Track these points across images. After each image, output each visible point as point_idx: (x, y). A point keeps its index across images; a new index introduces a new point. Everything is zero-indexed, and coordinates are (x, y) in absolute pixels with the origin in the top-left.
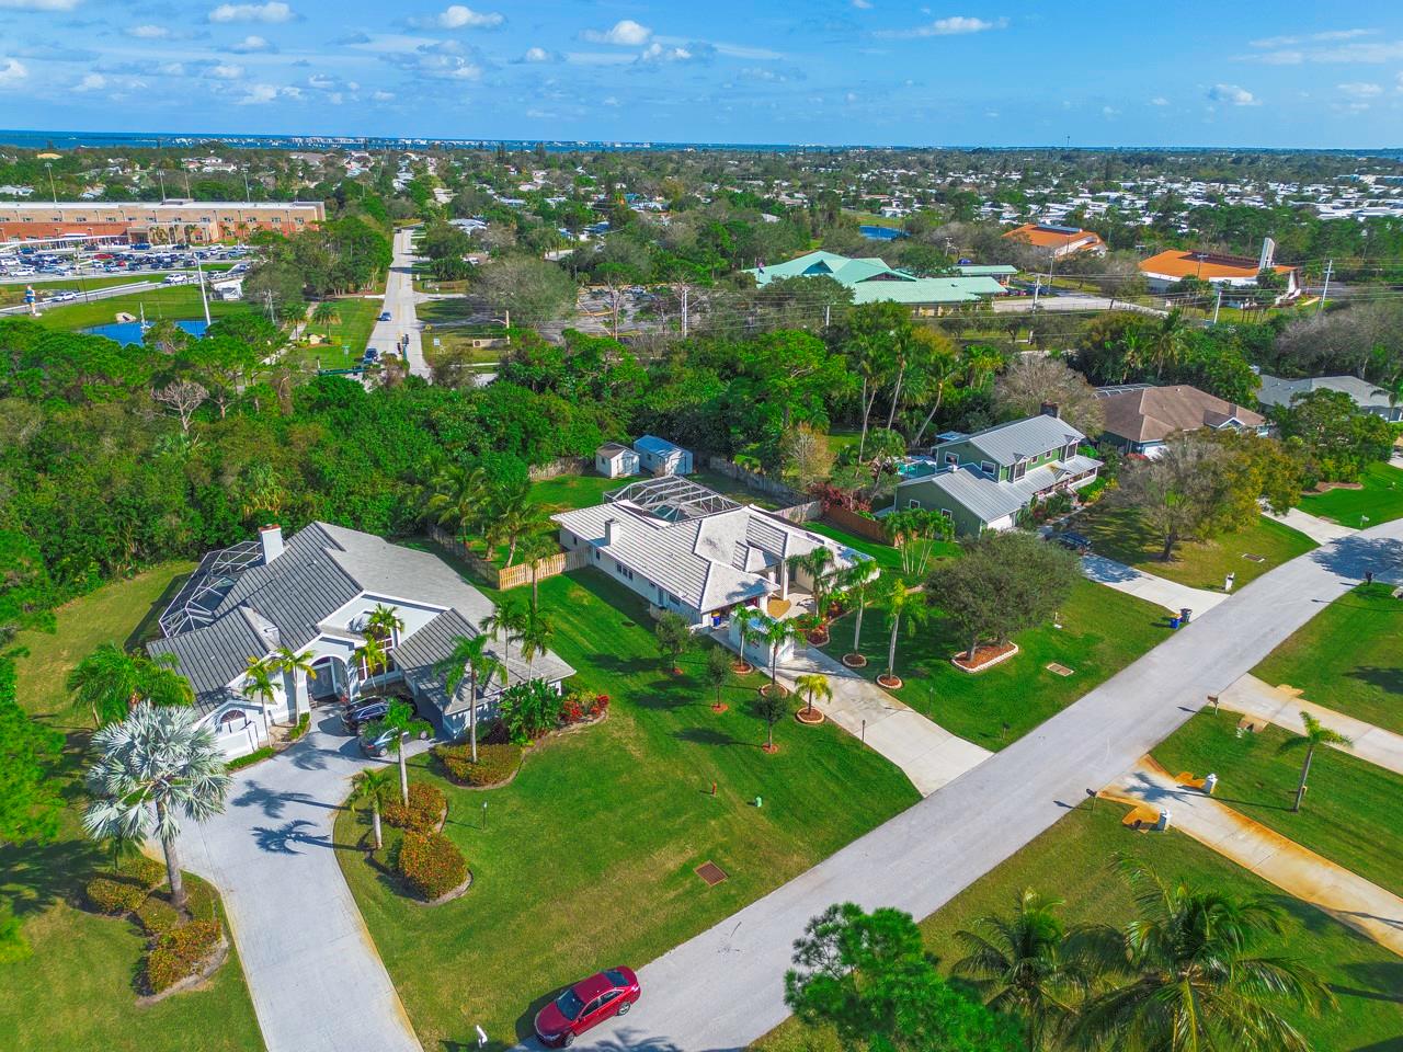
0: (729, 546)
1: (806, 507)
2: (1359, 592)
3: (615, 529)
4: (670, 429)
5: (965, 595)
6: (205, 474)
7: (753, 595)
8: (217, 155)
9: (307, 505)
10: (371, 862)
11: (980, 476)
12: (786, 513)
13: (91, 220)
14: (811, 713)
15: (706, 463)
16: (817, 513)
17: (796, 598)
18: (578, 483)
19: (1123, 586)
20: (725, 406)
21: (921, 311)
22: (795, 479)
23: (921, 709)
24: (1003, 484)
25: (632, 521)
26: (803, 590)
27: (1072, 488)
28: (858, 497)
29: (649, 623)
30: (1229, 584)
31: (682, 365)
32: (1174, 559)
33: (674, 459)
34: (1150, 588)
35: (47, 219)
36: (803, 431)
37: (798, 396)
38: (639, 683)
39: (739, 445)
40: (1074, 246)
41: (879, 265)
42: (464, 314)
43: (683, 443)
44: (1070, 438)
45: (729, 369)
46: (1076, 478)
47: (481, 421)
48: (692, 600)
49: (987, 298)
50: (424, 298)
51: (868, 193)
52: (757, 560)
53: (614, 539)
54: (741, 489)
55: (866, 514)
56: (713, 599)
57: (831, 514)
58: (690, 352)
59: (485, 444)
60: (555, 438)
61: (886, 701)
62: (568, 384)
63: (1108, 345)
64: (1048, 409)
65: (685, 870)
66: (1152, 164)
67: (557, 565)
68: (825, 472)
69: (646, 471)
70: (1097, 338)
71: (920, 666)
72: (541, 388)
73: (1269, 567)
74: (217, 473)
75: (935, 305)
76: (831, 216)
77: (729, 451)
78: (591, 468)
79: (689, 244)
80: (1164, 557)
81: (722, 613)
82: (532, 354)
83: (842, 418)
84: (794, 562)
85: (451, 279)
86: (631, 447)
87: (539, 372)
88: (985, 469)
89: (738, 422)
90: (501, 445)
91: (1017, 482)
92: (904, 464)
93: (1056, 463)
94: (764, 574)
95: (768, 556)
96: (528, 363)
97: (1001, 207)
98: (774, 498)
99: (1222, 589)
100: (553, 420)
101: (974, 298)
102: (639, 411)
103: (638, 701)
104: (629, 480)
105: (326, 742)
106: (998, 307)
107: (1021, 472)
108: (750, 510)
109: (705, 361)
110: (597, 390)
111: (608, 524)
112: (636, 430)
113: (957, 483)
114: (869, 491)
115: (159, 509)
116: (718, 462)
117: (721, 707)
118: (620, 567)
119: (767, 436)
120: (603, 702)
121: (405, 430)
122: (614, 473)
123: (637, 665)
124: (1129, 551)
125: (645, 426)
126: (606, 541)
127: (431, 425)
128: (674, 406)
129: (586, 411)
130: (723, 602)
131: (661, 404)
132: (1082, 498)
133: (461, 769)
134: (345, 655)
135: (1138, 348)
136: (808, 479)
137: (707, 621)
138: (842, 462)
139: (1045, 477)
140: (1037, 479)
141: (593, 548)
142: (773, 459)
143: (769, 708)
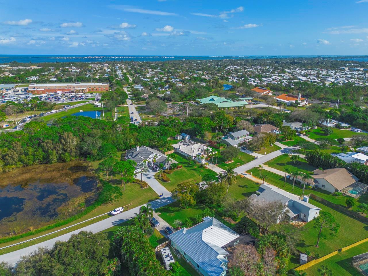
0: (196, 148)
1: (207, 144)
2: (283, 155)
3: (181, 147)
4: (187, 132)
5: (225, 153)
6: (125, 140)
7: (200, 155)
8: (74, 66)
9: (138, 144)
10: (160, 179)
11: (232, 139)
12: (205, 144)
13: (62, 88)
14: (206, 167)
15: (192, 137)
16: (209, 145)
17: (205, 156)
18: (173, 141)
19: (250, 154)
20: (195, 129)
21: (232, 108)
22: (206, 140)
23: (220, 167)
24: (236, 140)
25: (183, 145)
26: (206, 155)
27: (247, 141)
28: (215, 142)
29: (186, 159)
30: (265, 154)
31: (188, 122)
32: (259, 150)
33: (187, 137)
34: (254, 154)
35: (53, 88)
36: (207, 133)
37: (206, 127)
38: (185, 165)
39: (197, 135)
40: (265, 93)
41: (224, 99)
42: (144, 110)
43: (188, 134)
44: (247, 133)
45: (196, 123)
46: (248, 139)
47: (159, 131)
48: (192, 155)
49: (244, 106)
50: (136, 106)
51: (226, 75)
52: (200, 150)
53: (180, 148)
54: (198, 141)
55: (216, 145)
56: (194, 155)
57: (211, 144)
58: (189, 119)
59: (160, 135)
60: (169, 134)
61: (216, 166)
62: (170, 125)
63: (260, 117)
64: (244, 129)
65: (192, 181)
66: (297, 64)
67: (173, 152)
68: (210, 138)
69: (183, 139)
70: (258, 116)
71: (221, 163)
72: (166, 126)
73: (273, 152)
74: (126, 139)
75: (234, 107)
76: (216, 84)
77: (196, 135)
78: (174, 138)
79: (186, 92)
80: (258, 150)
81: (195, 157)
82: (165, 120)
83: (214, 130)
84: (205, 150)
85: (139, 101)
86: (180, 135)
87: (166, 123)
88: (233, 138)
89: (197, 131)
90: (162, 135)
91: (238, 140)
92: (223, 137)
93: (245, 137)
94: (201, 152)
95: (201, 150)
96: (164, 122)
97: (256, 79)
98: (202, 142)
99: (264, 154)
100: (169, 131)
101: (242, 106)
102: (181, 129)
103: (185, 166)
104: (181, 140)
105: (150, 170)
106: (247, 107)
107: (239, 138)
108: (199, 144)
109: (192, 121)
110: (175, 126)
111: (180, 146)
112: (181, 132)
113: (229, 140)
114: (216, 142)
115: (119, 145)
116: (194, 137)
117: (196, 167)
118: (182, 152)
119: (201, 133)
120: (182, 166)
121: (149, 133)
122: (178, 139)
123: (185, 163)
124: (253, 150)
125: (182, 132)
126: (179, 148)
127: (152, 132)
128: (187, 129)
129: (173, 129)
130: (195, 156)
131: (185, 128)
132: (249, 142)
133: (167, 172)
134: (151, 160)
135: (265, 118)
136: (208, 140)
137: (194, 158)
138: (213, 137)
139: (243, 139)
140: (241, 139)
141: (177, 149)
142: (203, 137)
143: (202, 166)
